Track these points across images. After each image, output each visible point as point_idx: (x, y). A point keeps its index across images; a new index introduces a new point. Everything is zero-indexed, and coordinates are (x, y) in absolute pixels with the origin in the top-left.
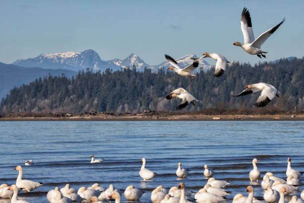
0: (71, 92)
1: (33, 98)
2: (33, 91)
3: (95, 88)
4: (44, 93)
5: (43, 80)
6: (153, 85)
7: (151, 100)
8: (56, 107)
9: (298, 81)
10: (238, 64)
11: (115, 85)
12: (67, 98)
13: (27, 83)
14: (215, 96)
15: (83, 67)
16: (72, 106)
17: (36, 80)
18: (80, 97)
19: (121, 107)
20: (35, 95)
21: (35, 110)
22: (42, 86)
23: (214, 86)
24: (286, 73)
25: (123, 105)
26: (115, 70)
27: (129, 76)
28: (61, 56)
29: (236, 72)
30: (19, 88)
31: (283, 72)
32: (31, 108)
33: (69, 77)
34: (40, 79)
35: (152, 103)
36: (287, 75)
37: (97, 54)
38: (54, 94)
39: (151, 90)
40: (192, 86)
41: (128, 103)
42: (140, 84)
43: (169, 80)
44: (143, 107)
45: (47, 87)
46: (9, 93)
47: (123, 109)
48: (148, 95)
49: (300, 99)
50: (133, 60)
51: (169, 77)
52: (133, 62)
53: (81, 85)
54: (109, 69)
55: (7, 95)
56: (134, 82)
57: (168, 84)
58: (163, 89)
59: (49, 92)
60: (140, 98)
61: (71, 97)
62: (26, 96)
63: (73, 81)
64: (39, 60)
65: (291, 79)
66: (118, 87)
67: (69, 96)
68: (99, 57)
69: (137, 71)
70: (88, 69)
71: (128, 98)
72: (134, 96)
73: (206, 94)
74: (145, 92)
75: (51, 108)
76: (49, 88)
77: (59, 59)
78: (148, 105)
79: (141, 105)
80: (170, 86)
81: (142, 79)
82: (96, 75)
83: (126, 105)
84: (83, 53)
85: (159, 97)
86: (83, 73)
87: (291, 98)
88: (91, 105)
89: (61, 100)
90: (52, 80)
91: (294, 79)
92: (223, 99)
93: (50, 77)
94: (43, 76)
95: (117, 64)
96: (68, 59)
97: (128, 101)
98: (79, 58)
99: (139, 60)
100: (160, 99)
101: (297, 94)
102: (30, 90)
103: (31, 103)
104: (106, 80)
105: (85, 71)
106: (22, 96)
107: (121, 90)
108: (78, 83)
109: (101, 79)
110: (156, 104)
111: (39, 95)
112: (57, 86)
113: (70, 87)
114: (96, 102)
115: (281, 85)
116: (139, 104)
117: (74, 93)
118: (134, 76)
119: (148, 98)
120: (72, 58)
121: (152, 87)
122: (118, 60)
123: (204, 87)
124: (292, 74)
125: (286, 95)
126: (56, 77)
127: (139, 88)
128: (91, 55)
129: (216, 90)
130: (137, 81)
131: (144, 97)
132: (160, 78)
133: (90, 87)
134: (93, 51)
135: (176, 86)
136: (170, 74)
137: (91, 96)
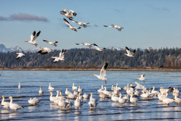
3: (4, 58)
7: (24, 63)
9: (77, 56)
10: (56, 50)
11: (11, 57)
14: (48, 62)
19: (13, 65)
23: (47, 58)
24: (73, 53)
26: (11, 52)
29: (55, 53)
31: (72, 53)
36: (74, 54)
40: (39, 58)
41: (16, 64)
43: (31, 56)
47: (14, 66)
49: (78, 63)
50: (18, 48)
52: (17, 49)
54: (9, 51)
57: (30, 57)
58: (29, 59)
60: (20, 62)
65: (75, 56)
66: (12, 58)
68: (5, 47)
69: (19, 52)
70: (1, 51)
71: (15, 62)
72: (18, 62)
73: (44, 61)
74: (22, 60)
78: (23, 65)
79: (20, 65)
80: (31, 58)
82: (4, 53)
83: (15, 65)
85: (27, 62)
87: (75, 62)
88: (2, 65)
91: (76, 56)
92: (51, 63)
95: (12, 49)
99: (20, 49)
100: (28, 62)
101: (77, 61)
104: (8, 55)
107: (13, 59)
109: (6, 55)
110: (26, 64)
114: (4, 63)
115: (71, 58)
116: (20, 64)
119: (23, 62)
121: (24, 58)
122: (12, 48)
123: (44, 58)
124: (75, 54)
125: (73, 61)
129: (48, 60)
132: (28, 55)
134: (3, 45)
135: (34, 58)
136: (31, 54)
137: (2, 61)
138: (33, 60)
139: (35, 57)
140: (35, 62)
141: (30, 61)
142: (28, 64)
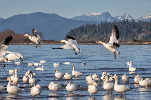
0: (97, 31)
1: (80, 34)
2: (80, 31)
3: (109, 30)
4: (85, 32)
5: (85, 26)
6: (136, 28)
7: (135, 35)
8: (91, 38)
12: (96, 34)
13: (77, 27)
15: (103, 20)
16: (98, 38)
17: (82, 26)
18: (102, 33)
19: (121, 38)
20: (81, 33)
21: (81, 40)
22: (84, 28)
25: (122, 38)
26: (118, 21)
27: (124, 24)
28: (93, 15)
30: (74, 29)
32: (79, 39)
33: (97, 24)
34: (83, 25)
35: (135, 36)
37: (110, 14)
38: (90, 32)
39: (135, 30)
41: (124, 36)
42: (130, 28)
43: (144, 26)
44: (131, 38)
45: (86, 29)
46: (69, 32)
48: (134, 33)
50: (127, 17)
51: (143, 24)
53: (102, 28)
54: (115, 21)
55: (69, 33)
56: (127, 27)
57: (143, 27)
58: (141, 30)
59: (87, 32)
60: (130, 34)
61: (98, 33)
62: (77, 33)
63: (99, 26)
64: (83, 17)
67: (97, 33)
69: (128, 21)
70: (105, 21)
71: (124, 34)
72: (127, 33)
74: (132, 31)
75: (89, 39)
76: (87, 29)
77: (92, 16)
78: (133, 37)
79: (130, 37)
80: (144, 28)
81: (131, 25)
82: (109, 23)
84: (103, 13)
85: (139, 33)
86: (103, 22)
89: (93, 35)
90: (89, 26)
93: (88, 25)
94: (85, 24)
95: (119, 18)
96: (96, 16)
97: (124, 35)
98: (101, 15)
99: (130, 17)
102: (79, 30)
103: (79, 36)
105: (104, 22)
106: (75, 33)
108: (101, 27)
109: (111, 25)
110: (137, 37)
111: (83, 33)
112: (91, 29)
113: (97, 29)
114: (109, 36)
116: (129, 37)
117: (99, 32)
118: (127, 24)
119: (133, 34)
120: (98, 16)
121: (135, 29)
122: (119, 16)
126: (91, 25)
127: (129, 29)
128: (107, 14)
130: (128, 26)
131: (132, 34)
132: (139, 25)
133: (106, 29)
134: (108, 13)
135: (147, 29)
136: (144, 23)
137: (107, 33)
138: (147, 31)
139: (149, 27)
140: (149, 34)
141: (142, 32)
142: (140, 36)
